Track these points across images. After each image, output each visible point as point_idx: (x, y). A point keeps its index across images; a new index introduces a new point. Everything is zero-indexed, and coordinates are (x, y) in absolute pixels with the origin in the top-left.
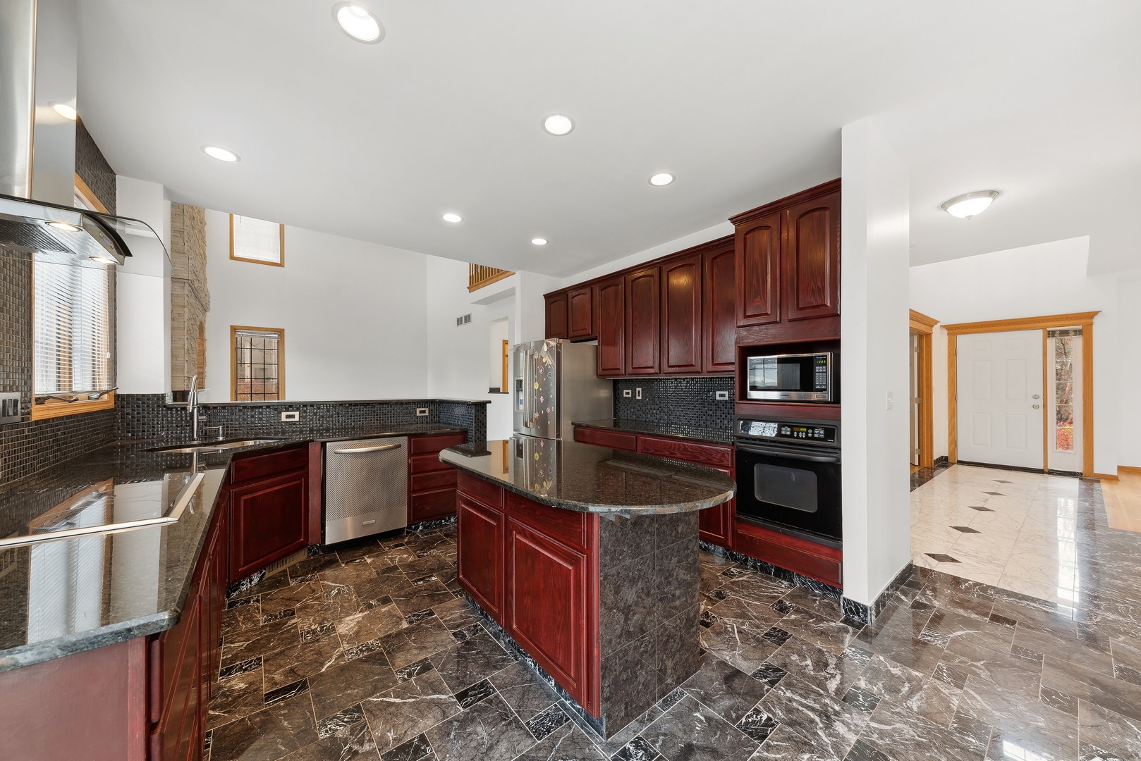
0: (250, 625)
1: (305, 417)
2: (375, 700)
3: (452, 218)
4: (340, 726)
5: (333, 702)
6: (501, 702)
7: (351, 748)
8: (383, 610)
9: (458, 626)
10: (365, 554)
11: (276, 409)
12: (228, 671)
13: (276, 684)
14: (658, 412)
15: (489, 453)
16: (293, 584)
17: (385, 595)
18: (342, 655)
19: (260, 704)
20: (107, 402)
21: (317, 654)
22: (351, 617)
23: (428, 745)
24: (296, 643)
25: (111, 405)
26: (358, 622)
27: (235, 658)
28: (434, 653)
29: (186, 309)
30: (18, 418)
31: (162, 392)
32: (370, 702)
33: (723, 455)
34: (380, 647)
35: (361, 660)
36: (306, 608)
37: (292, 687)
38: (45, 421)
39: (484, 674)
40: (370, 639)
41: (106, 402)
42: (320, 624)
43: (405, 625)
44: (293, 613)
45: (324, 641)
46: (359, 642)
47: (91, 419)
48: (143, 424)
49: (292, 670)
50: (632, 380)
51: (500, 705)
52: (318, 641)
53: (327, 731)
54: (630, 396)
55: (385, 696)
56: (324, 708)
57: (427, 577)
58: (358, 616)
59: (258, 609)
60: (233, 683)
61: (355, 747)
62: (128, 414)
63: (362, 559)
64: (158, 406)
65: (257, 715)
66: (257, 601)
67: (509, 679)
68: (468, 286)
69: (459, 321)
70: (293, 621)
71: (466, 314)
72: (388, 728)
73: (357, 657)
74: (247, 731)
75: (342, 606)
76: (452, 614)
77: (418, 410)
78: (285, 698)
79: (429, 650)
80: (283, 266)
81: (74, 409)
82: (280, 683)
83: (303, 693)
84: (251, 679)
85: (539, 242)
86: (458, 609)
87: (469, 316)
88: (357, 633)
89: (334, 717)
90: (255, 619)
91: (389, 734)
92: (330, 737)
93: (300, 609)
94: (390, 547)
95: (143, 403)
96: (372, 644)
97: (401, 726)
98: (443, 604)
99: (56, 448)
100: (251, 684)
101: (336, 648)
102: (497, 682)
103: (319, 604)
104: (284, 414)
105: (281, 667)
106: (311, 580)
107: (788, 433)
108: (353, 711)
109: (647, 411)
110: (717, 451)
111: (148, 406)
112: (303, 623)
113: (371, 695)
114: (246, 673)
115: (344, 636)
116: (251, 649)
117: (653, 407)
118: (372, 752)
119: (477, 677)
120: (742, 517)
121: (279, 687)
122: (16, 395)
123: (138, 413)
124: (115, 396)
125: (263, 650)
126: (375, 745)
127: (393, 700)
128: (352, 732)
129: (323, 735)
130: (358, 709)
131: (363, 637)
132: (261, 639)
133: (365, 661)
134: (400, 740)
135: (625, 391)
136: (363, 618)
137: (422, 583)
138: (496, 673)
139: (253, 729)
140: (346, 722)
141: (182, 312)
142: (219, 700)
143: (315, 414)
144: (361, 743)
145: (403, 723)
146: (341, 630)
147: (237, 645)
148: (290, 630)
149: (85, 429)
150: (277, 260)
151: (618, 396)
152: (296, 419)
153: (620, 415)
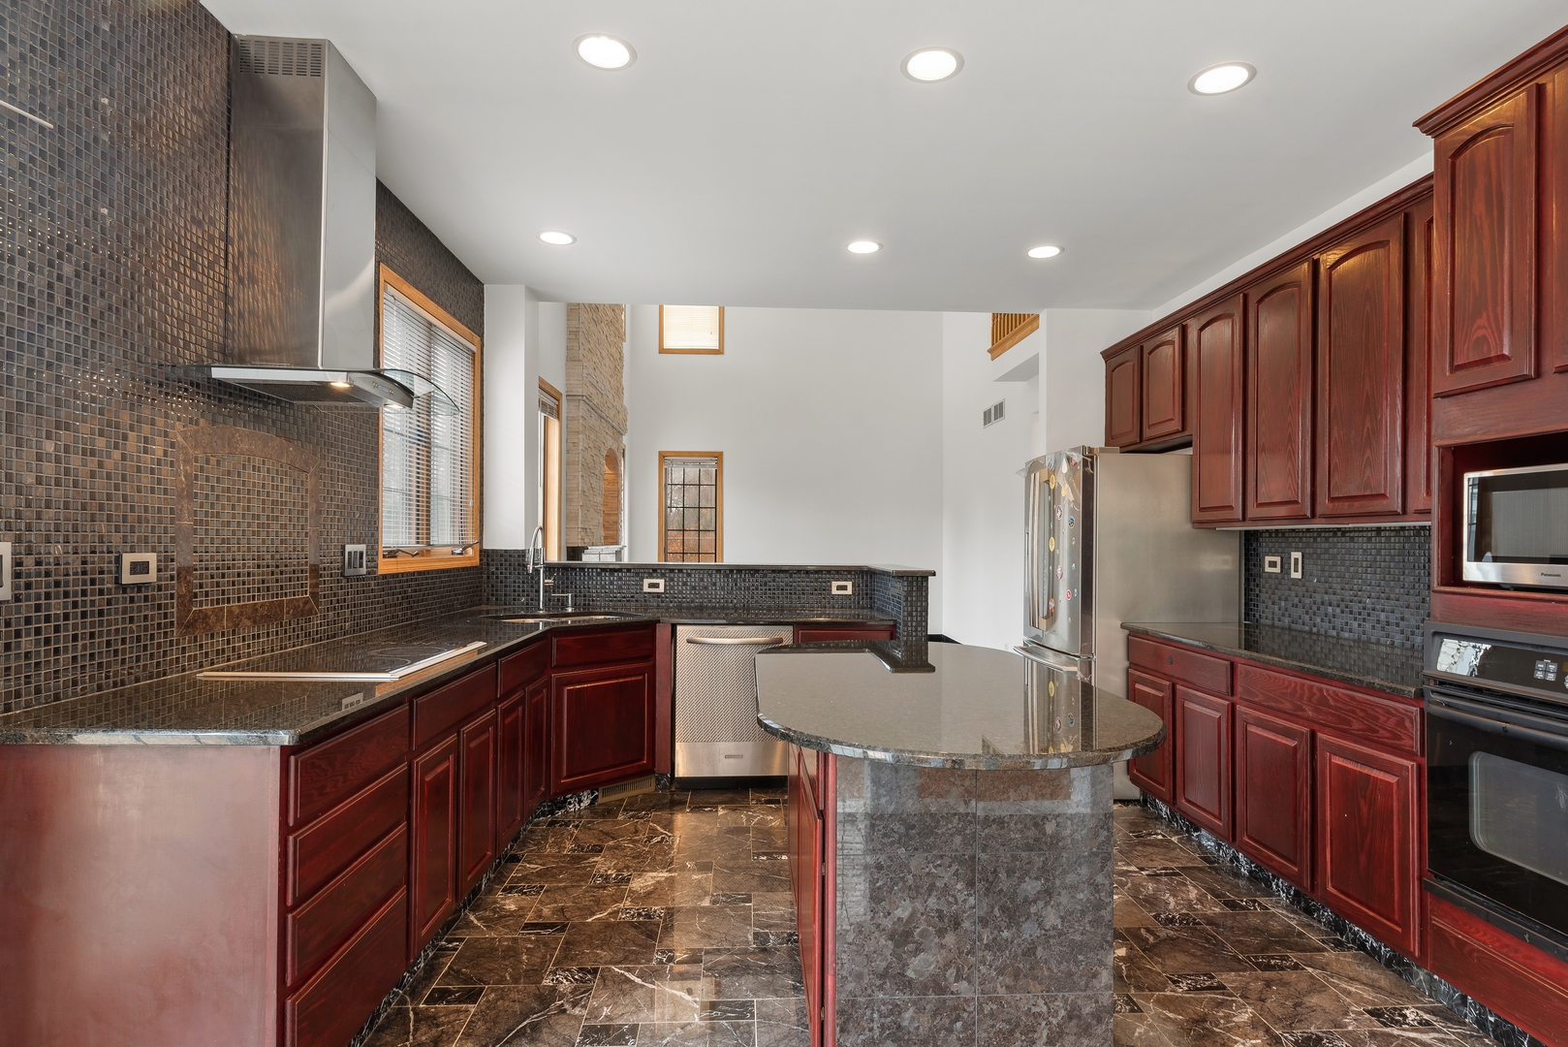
0: (555, 850)
1: (672, 588)
2: (617, 970)
3: (863, 247)
4: (567, 980)
5: (577, 955)
6: (750, 1033)
7: (562, 1005)
8: (695, 877)
9: (769, 926)
10: (721, 803)
11: (637, 574)
12: (509, 890)
13: (540, 917)
14: (1338, 610)
15: (932, 669)
16: (621, 818)
17: (709, 860)
18: (617, 912)
19: (515, 930)
20: (472, 557)
21: (595, 901)
22: (655, 874)
23: (634, 1038)
24: (583, 883)
25: (476, 562)
26: (658, 882)
27: (524, 878)
28: (714, 947)
29: (581, 436)
30: (364, 571)
31: (521, 547)
32: (610, 970)
33: (1401, 723)
34: (661, 917)
35: (632, 924)
36: (616, 849)
37: (552, 926)
38: (393, 576)
39: (754, 994)
40: (657, 906)
41: (469, 558)
42: (618, 871)
43: (706, 903)
44: (601, 851)
45: (611, 890)
46: (643, 904)
47: (449, 576)
48: (506, 586)
49: (562, 910)
50: (1283, 532)
51: (746, 1035)
52: (604, 888)
53: (553, 980)
54: (1277, 570)
55: (629, 970)
56: (566, 957)
57: (776, 853)
58: (661, 875)
59: (572, 835)
60: (507, 902)
61: (567, 1006)
62: (493, 573)
63: (714, 808)
64: (519, 565)
65: (507, 939)
66: (576, 827)
67: (782, 1013)
68: (990, 346)
69: (987, 418)
70: (596, 859)
71: (997, 402)
72: (609, 1003)
73: (630, 919)
74: (491, 949)
75: (653, 859)
76: (772, 909)
77: (835, 584)
78: (539, 934)
79: (712, 942)
80: (722, 353)
81: (428, 564)
82: (544, 918)
83: (557, 935)
84: (523, 904)
85: (1044, 252)
86: (785, 906)
87: (1001, 405)
88: (648, 894)
89: (568, 970)
90: (563, 845)
91: (605, 1009)
92: (551, 986)
93: (610, 848)
94: (759, 801)
95: (506, 561)
96: (655, 912)
97: (621, 1007)
98: (770, 894)
99: (405, 606)
100: (521, 908)
101: (617, 902)
102: (764, 1009)
103: (632, 849)
104: (647, 582)
105: (556, 902)
106: (642, 818)
107: (1551, 677)
108: (589, 972)
109: (1315, 608)
110: (1388, 712)
111: (510, 565)
112: (604, 865)
113: (616, 963)
114: (523, 897)
115: (633, 892)
116: (540, 875)
117: (1326, 597)
118: (578, 1018)
119: (745, 993)
120: (1440, 886)
121: (541, 921)
122: (362, 547)
123: (501, 573)
124: (481, 551)
125: (551, 879)
126: (585, 1012)
127: (633, 978)
128: (574, 991)
129: (547, 982)
130: (595, 971)
131: (651, 900)
132: (555, 868)
133: (636, 927)
134: (611, 1019)
135: (1268, 559)
136: (667, 878)
137: (765, 858)
138: (771, 998)
139: (497, 950)
140: (575, 979)
141: (577, 441)
142: (487, 913)
143: (685, 584)
144: (574, 1005)
145: (627, 1005)
146: (634, 885)
147: (532, 866)
148: (587, 867)
149: (440, 587)
150: (715, 345)
151: (1254, 571)
152: (661, 589)
153: (1257, 616)
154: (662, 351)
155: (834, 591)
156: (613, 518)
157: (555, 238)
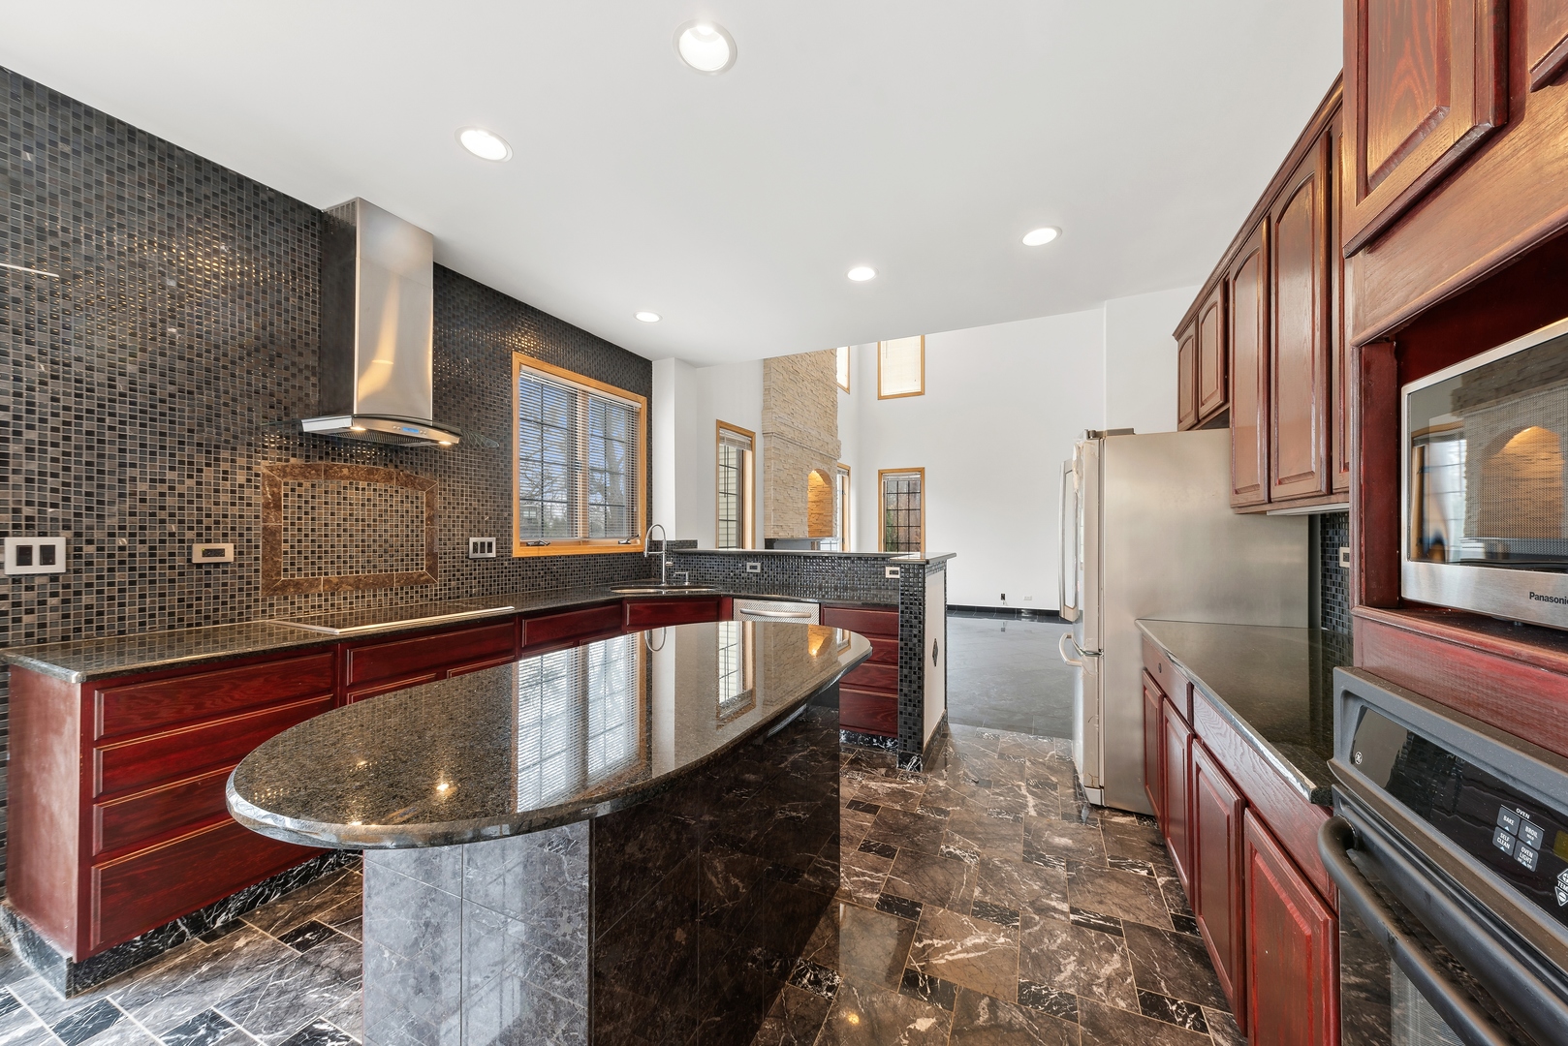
20: (639, 545)
25: (642, 549)
29: (772, 461)
30: (493, 555)
38: (530, 558)
77: (888, 570)
80: (924, 395)
81: (579, 550)
104: (749, 564)
107: (1527, 858)
122: (491, 539)
141: (770, 465)
150: (918, 389)
151: (1332, 565)
152: (758, 570)
153: (1334, 622)
154: (880, 398)
155: (888, 576)
156: (829, 518)
157: (647, 317)
